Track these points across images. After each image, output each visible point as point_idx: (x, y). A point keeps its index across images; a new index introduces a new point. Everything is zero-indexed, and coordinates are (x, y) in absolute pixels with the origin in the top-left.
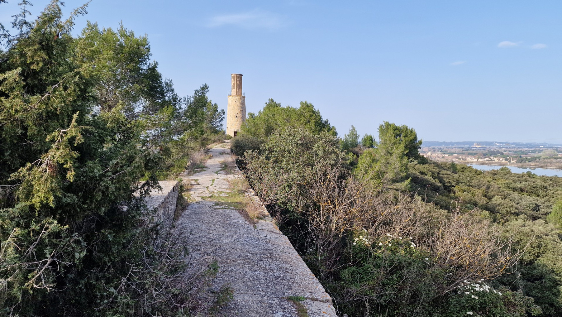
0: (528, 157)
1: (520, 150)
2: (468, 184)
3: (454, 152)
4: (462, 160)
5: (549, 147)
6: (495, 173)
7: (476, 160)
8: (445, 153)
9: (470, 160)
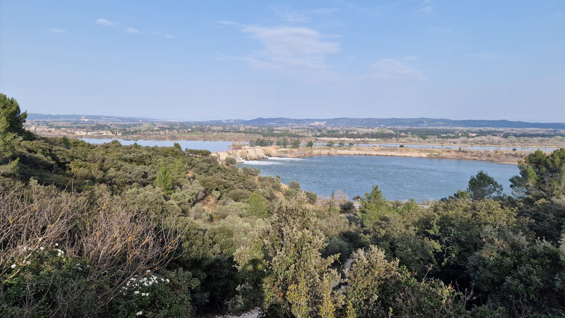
0: (131, 130)
1: (124, 123)
2: (83, 159)
3: (62, 126)
4: (71, 134)
5: (147, 121)
6: (106, 147)
7: (85, 133)
8: (51, 126)
9: (79, 134)
